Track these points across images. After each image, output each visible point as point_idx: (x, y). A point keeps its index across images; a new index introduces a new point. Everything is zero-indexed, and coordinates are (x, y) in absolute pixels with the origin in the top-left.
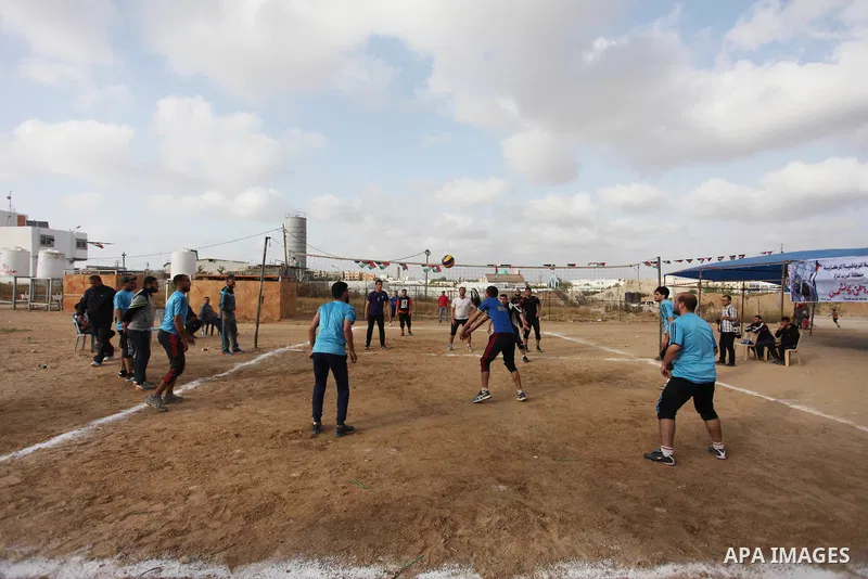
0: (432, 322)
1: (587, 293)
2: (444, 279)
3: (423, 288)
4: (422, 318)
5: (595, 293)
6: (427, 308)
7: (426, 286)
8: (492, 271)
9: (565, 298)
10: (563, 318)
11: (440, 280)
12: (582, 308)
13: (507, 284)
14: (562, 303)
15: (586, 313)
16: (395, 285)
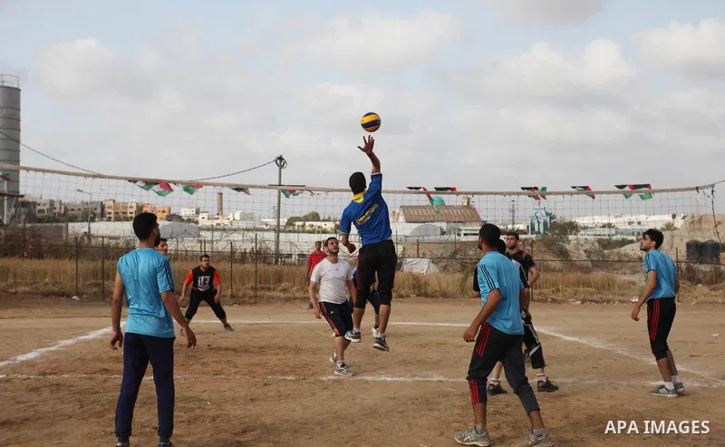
0: (288, 306)
1: (606, 244)
2: (315, 217)
3: (272, 235)
4: (270, 300)
5: (624, 243)
6: (279, 278)
7: (278, 230)
8: (422, 200)
9: (563, 254)
10: (559, 297)
11: (306, 219)
12: (598, 275)
13: (444, 225)
14: (557, 264)
15: (608, 285)
16: (212, 229)
